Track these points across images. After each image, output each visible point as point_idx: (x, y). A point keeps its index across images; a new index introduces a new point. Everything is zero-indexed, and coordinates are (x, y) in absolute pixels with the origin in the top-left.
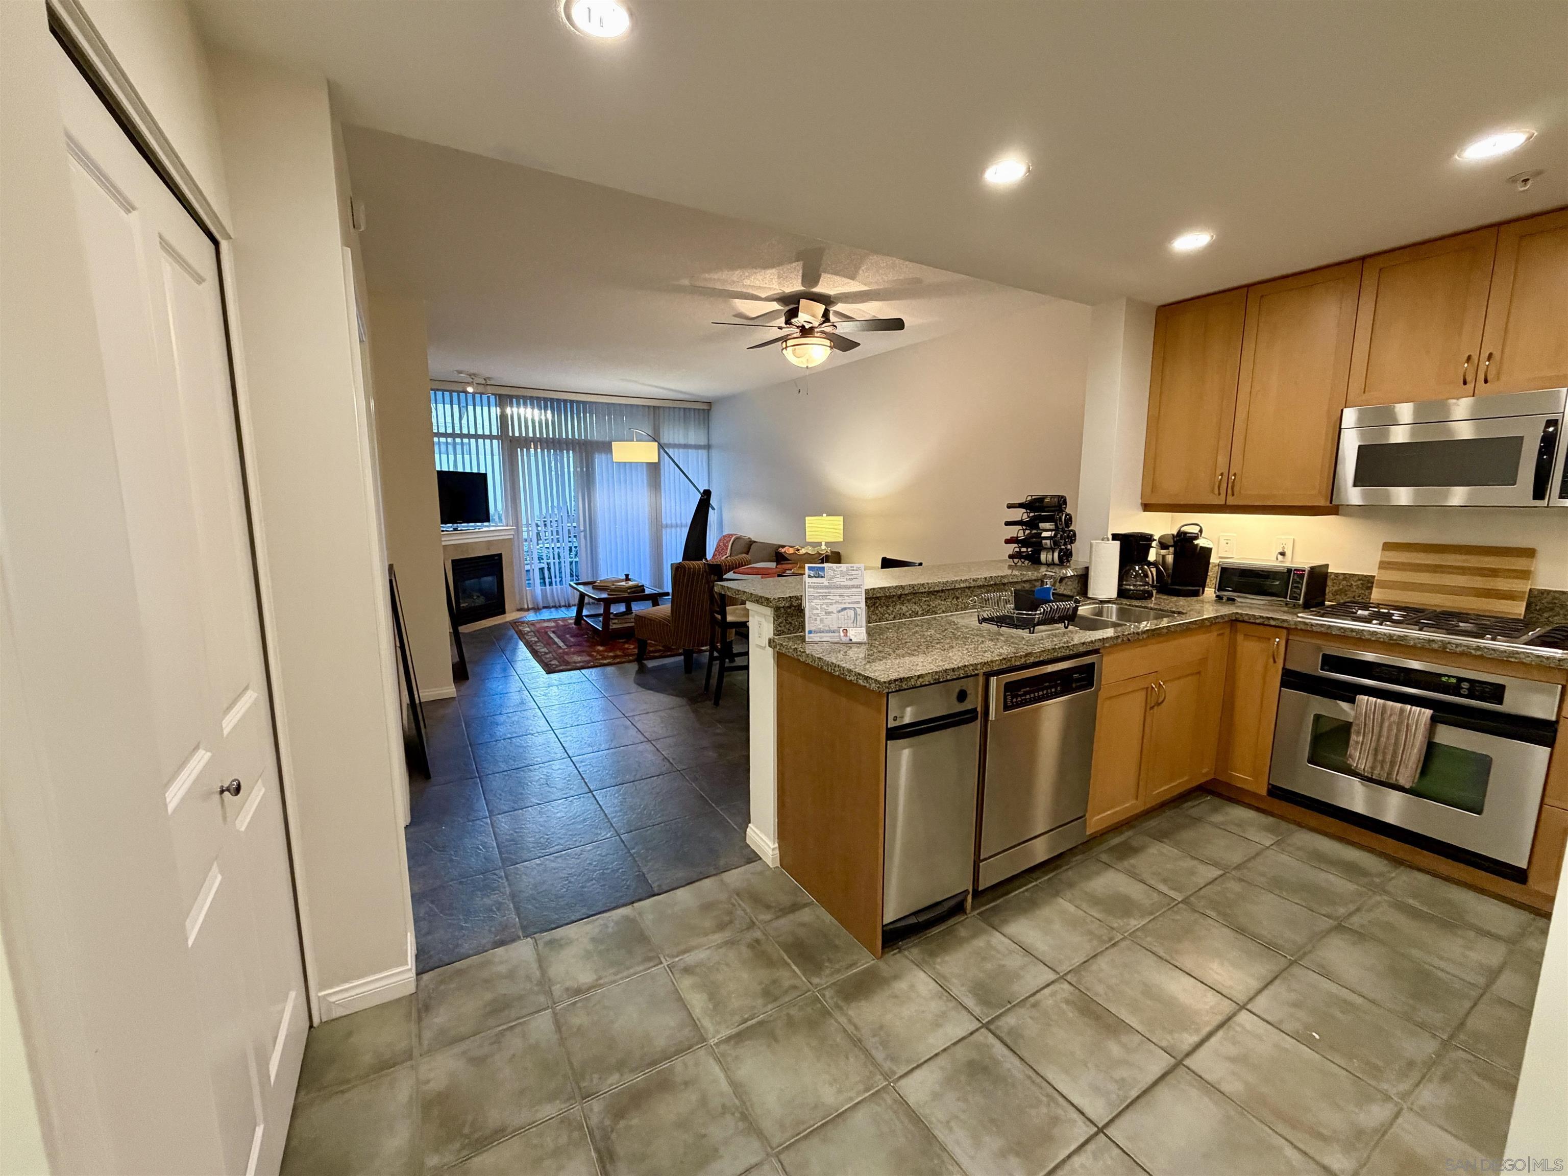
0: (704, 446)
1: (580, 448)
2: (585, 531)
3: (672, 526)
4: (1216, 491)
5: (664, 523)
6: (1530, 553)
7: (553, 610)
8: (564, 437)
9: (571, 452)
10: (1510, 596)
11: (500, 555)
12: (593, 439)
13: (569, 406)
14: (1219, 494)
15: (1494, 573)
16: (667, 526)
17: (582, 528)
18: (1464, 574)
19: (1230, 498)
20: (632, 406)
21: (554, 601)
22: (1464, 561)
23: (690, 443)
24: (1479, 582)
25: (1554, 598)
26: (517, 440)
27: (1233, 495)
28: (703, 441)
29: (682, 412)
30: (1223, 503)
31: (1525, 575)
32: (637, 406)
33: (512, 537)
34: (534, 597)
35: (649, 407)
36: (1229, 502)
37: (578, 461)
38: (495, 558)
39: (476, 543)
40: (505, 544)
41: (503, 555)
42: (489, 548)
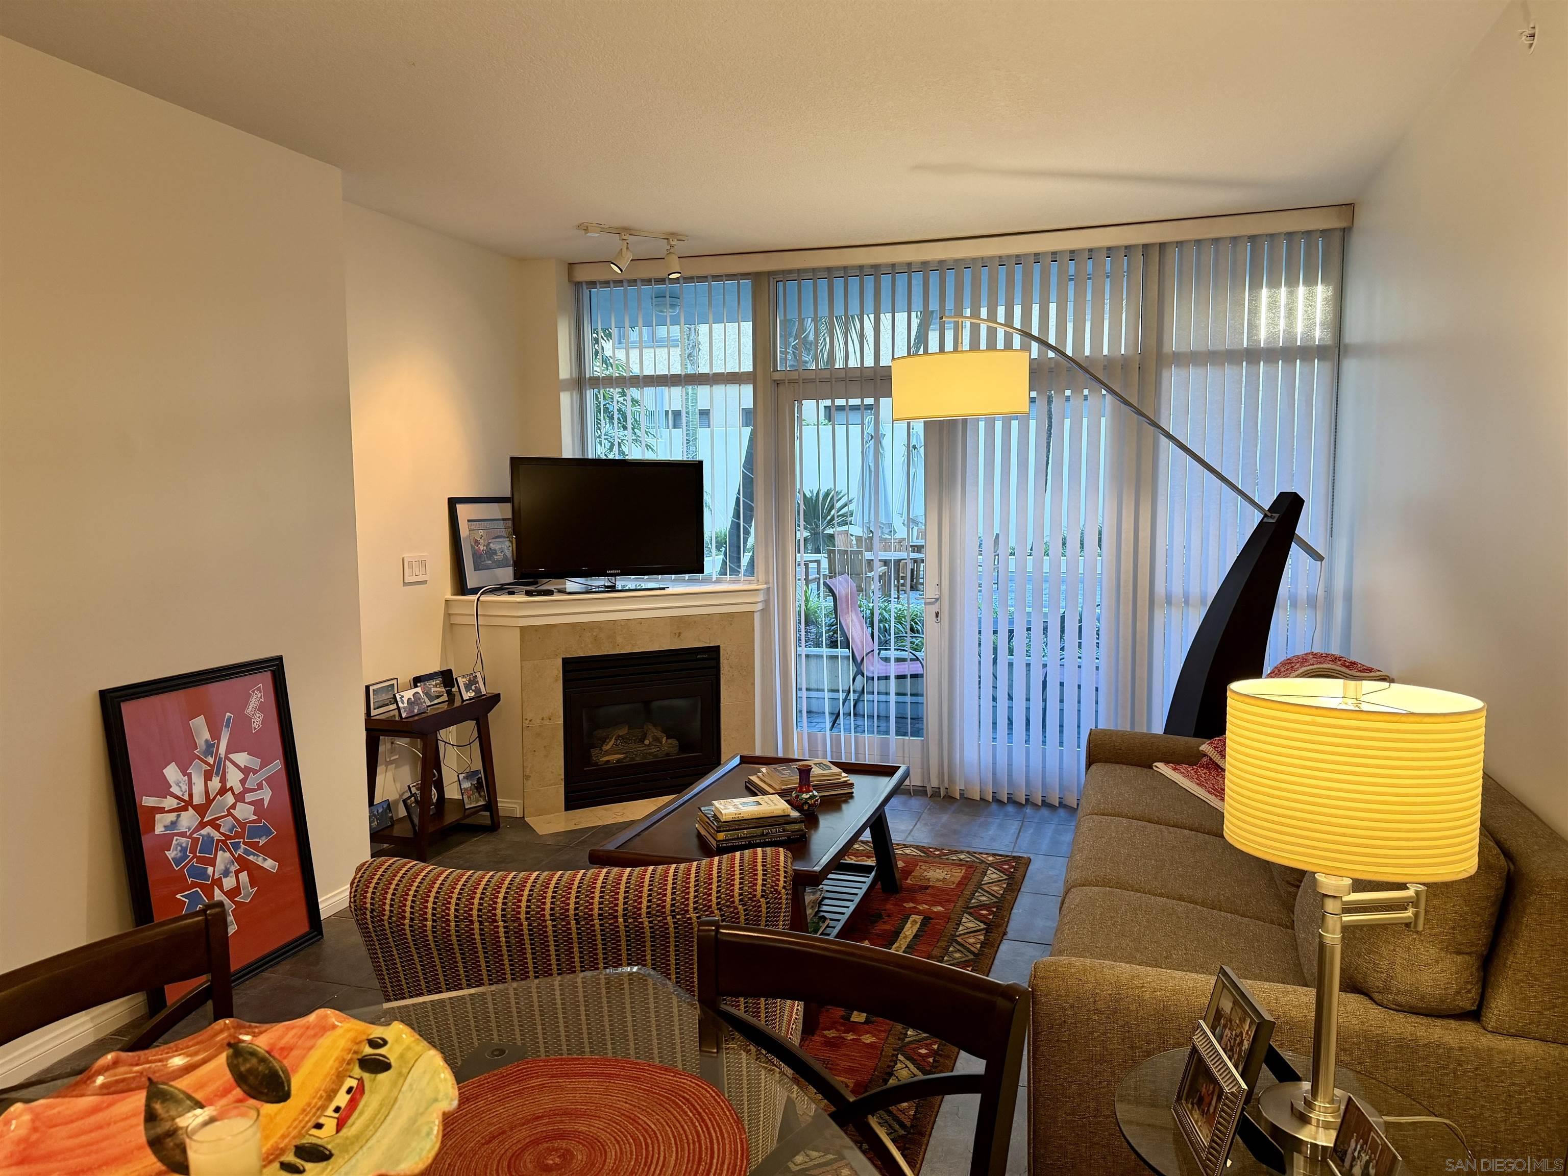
0: (1321, 348)
11: (714, 651)
17: (931, 594)
38: (699, 657)
39: (640, 621)
40: (731, 624)
41: (724, 650)
42: (680, 634)
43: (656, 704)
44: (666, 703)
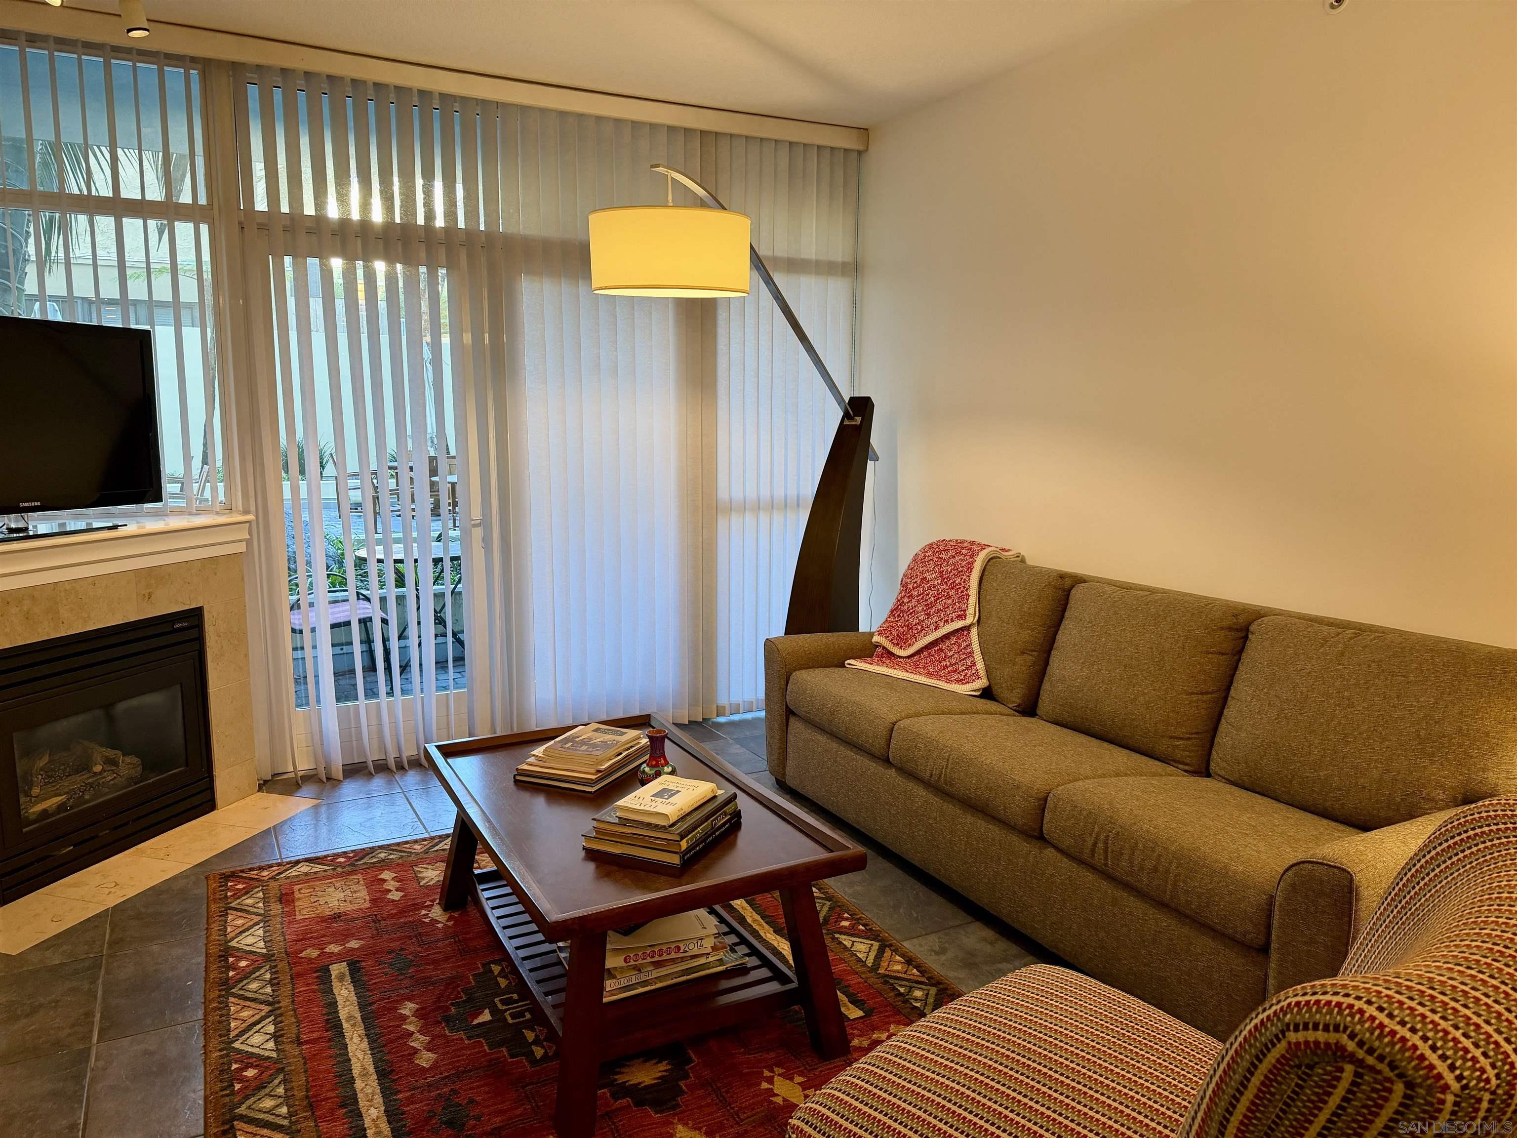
0: (844, 265)
1: (470, 256)
2: (485, 523)
3: (757, 507)
5: (723, 494)
7: (378, 783)
8: (421, 221)
9: (442, 272)
11: (195, 616)
12: (512, 230)
13: (437, 126)
16: (743, 508)
17: (476, 514)
20: (636, 125)
21: (383, 748)
23: (804, 256)
26: (262, 227)
28: (839, 252)
29: (784, 153)
32: (653, 127)
33: (242, 548)
34: (318, 740)
35: (687, 131)
37: (467, 320)
38: (177, 626)
39: (94, 581)
40: (215, 574)
41: (209, 612)
42: (150, 595)
43: (121, 707)
44: (135, 702)
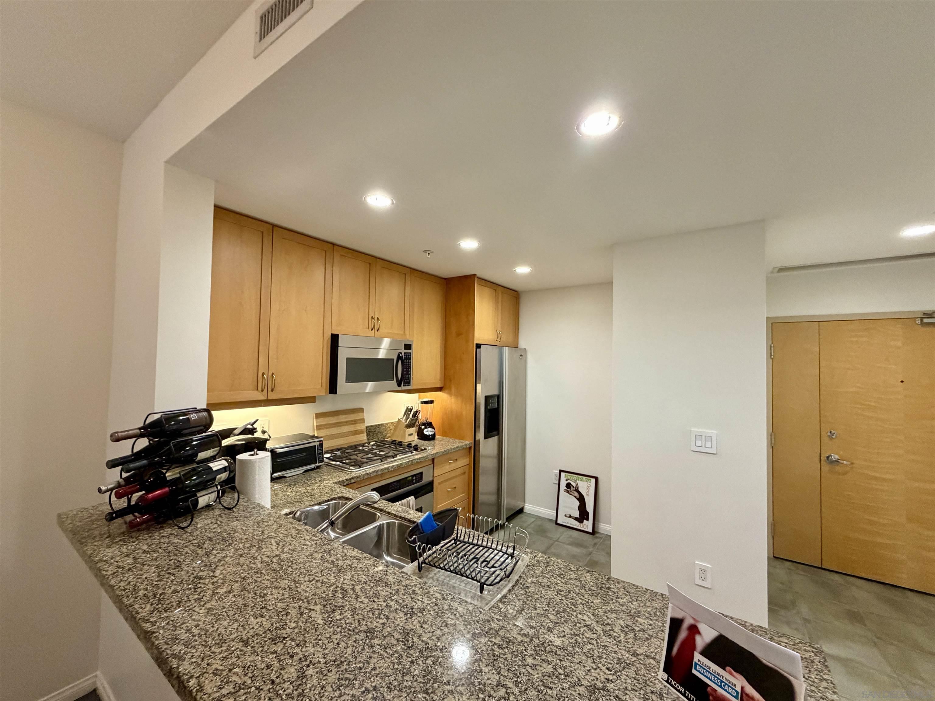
4: (260, 389)
6: (361, 410)
10: (361, 432)
14: (262, 391)
15: (355, 422)
18: (347, 425)
19: (270, 393)
22: (345, 418)
24: (351, 428)
25: (370, 429)
27: (272, 390)
30: (265, 398)
31: (363, 421)
36: (269, 398)
